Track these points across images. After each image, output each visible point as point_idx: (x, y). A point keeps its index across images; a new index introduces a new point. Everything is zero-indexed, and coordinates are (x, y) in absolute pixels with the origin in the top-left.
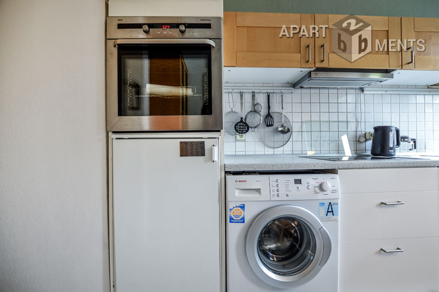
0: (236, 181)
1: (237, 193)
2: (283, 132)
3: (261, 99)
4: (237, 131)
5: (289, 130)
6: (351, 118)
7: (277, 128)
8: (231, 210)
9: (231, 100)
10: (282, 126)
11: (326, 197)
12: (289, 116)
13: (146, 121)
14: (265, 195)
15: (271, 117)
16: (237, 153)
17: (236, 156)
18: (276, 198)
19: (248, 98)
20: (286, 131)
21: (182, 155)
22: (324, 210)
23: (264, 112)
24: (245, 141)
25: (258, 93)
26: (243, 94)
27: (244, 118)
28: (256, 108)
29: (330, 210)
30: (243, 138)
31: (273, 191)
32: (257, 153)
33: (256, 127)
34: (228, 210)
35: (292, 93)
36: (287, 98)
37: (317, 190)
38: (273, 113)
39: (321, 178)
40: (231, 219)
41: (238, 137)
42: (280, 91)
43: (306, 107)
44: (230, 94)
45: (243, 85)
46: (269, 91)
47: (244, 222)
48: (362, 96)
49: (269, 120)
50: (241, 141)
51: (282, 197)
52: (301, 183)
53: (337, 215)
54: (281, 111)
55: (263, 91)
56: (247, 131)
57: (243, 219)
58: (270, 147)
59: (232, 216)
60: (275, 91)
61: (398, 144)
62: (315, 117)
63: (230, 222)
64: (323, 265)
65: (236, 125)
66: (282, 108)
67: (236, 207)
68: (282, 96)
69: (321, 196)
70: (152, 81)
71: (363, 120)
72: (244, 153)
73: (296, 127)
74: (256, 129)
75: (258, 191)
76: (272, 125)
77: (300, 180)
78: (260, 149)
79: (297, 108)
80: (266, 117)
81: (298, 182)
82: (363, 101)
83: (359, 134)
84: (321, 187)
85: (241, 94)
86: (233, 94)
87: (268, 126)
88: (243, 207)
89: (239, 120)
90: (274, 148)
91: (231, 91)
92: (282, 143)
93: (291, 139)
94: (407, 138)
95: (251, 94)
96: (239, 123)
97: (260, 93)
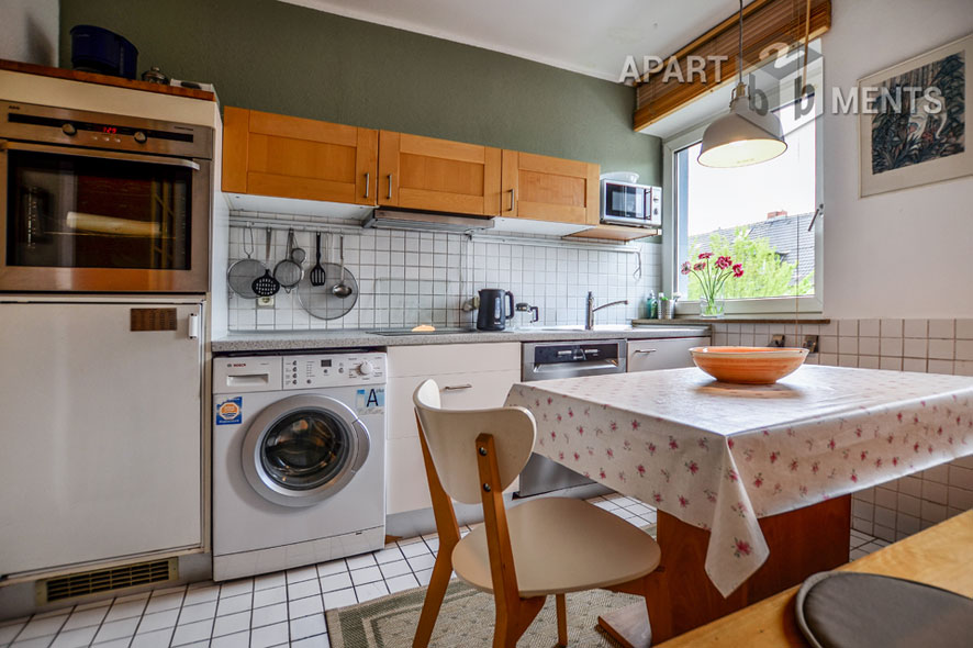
0: (229, 365)
1: (229, 381)
2: (341, 295)
3: (305, 242)
4: (256, 292)
5: (350, 292)
6: (453, 276)
7: (332, 289)
8: (219, 406)
9: (248, 240)
10: (341, 285)
11: (365, 382)
12: (354, 270)
13: (65, 276)
14: (274, 382)
15: (323, 271)
16: (259, 328)
17: (257, 332)
18: (291, 386)
19: (281, 238)
20: (346, 292)
21: (133, 329)
22: (362, 400)
23: (308, 261)
24: (274, 307)
25: (300, 231)
26: (273, 232)
27: (272, 271)
28: (294, 255)
29: (373, 398)
30: (271, 303)
31: (288, 377)
32: (295, 328)
33: (292, 286)
34: (215, 406)
35: (359, 234)
36: (352, 241)
37: (354, 373)
38: (327, 264)
39: (360, 358)
40: (219, 418)
41: (261, 301)
42: (339, 231)
43: (383, 258)
44: (248, 231)
45: (273, 216)
46: (319, 229)
47: (240, 422)
48: (470, 245)
49: (317, 275)
50: (268, 307)
51: (302, 383)
52: (330, 365)
53: (383, 405)
54: (339, 261)
55: (310, 229)
56: (274, 293)
57: (239, 417)
58: (322, 319)
59: (221, 414)
60: (330, 230)
61: (512, 314)
62: (397, 273)
63: (218, 423)
64: (358, 469)
65: (257, 281)
66: (342, 257)
67: (228, 401)
68: (342, 238)
69: (359, 381)
70: (79, 209)
71: (470, 279)
72: (272, 328)
73: (365, 287)
74: (295, 289)
75: (264, 377)
76: (322, 284)
77: (330, 361)
78: (302, 321)
79: (367, 257)
80: (314, 270)
81: (326, 363)
82: (470, 252)
83: (463, 299)
84: (359, 370)
85: (269, 232)
86: (254, 231)
87: (315, 284)
88: (239, 401)
89: (263, 274)
90: (327, 319)
91: (248, 224)
92: (340, 312)
93: (356, 306)
94: (525, 305)
95: (287, 233)
96: (261, 278)
97: (303, 231)
